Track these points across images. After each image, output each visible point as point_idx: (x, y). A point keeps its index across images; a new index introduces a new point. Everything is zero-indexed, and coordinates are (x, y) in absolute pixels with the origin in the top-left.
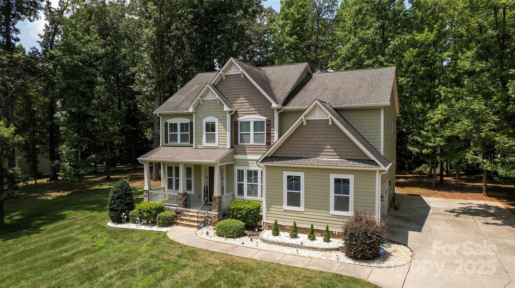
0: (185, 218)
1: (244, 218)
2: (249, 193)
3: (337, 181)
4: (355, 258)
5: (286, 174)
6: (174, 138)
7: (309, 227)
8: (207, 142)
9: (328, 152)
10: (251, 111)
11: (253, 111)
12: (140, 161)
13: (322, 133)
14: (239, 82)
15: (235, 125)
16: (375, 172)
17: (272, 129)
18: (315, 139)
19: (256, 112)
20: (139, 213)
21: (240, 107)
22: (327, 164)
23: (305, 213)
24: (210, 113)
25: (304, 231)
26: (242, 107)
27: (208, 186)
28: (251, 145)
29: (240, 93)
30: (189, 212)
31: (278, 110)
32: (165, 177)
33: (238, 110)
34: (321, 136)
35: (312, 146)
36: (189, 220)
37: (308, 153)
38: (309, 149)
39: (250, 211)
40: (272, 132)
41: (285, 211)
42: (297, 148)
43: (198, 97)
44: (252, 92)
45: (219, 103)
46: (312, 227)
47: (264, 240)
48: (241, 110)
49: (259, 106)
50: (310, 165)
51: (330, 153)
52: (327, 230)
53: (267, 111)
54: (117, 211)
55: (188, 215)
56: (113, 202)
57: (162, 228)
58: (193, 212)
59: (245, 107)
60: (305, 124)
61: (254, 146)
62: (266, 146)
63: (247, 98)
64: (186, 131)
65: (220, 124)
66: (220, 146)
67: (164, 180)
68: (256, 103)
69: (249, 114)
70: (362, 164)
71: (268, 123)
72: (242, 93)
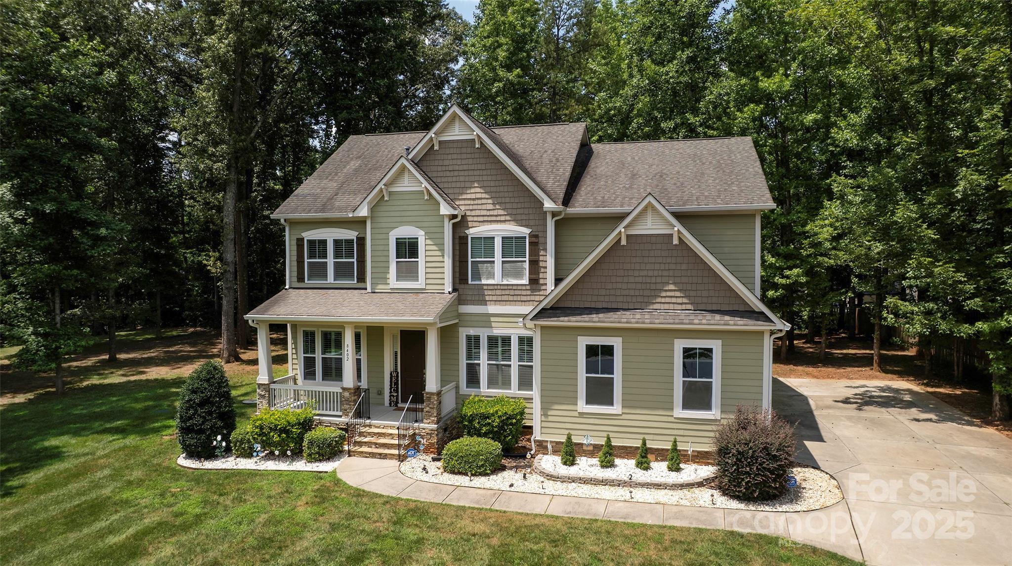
0: (366, 440)
1: (496, 435)
2: (492, 383)
3: (688, 353)
4: (746, 498)
5: (583, 342)
6: (319, 271)
7: (638, 444)
8: (399, 278)
9: (671, 297)
10: (496, 216)
11: (500, 215)
12: (250, 322)
13: (660, 260)
14: (469, 156)
15: (460, 242)
16: (761, 333)
17: (542, 253)
18: (642, 273)
19: (508, 218)
20: (260, 435)
21: (471, 207)
22: (672, 321)
23: (624, 416)
24: (405, 219)
25: (627, 452)
26: (475, 207)
27: (399, 370)
28: (497, 285)
29: (472, 178)
30: (370, 426)
31: (554, 214)
32: (296, 353)
33: (468, 213)
34: (657, 266)
35: (639, 286)
36: (376, 444)
37: (629, 299)
38: (632, 293)
39: (507, 419)
40: (541, 258)
41: (582, 415)
42: (608, 291)
43: (381, 185)
44: (499, 178)
45: (426, 197)
46: (644, 443)
47: (552, 476)
48: (473, 213)
49: (515, 206)
50: (637, 323)
51: (674, 300)
52: (675, 449)
53: (531, 217)
54: (201, 431)
55: (369, 434)
56: (191, 412)
57: (317, 464)
58: (379, 427)
59: (484, 207)
60: (624, 242)
61: (502, 288)
62: (528, 287)
63: (488, 189)
64: (346, 257)
65: (429, 242)
66: (428, 287)
67: (295, 361)
68: (507, 200)
69: (491, 221)
70: (739, 319)
71: (534, 240)
72: (477, 178)
